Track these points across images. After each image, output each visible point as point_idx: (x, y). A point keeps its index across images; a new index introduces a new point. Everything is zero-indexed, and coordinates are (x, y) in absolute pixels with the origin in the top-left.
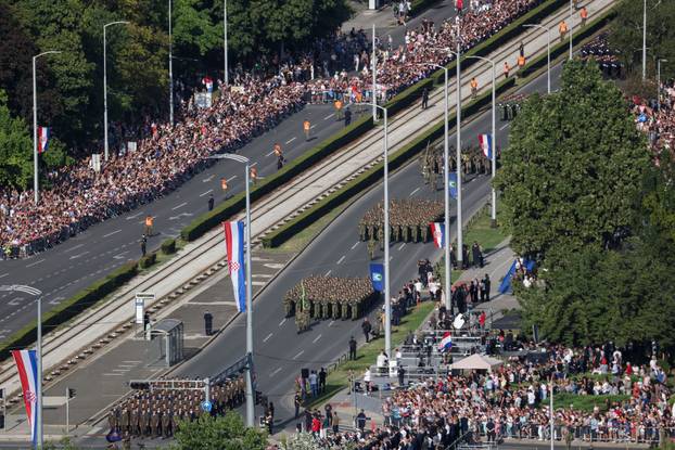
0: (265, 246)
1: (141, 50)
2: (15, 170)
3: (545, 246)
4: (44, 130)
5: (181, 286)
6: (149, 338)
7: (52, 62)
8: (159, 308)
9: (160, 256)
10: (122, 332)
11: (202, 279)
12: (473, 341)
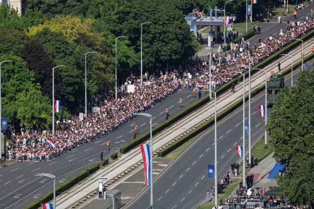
0: (159, 156)
1: (102, 66)
2: (44, 120)
3: (290, 157)
4: (58, 102)
5: (120, 174)
7: (61, 71)
8: (110, 184)
9: (110, 160)
10: (92, 196)
11: (130, 171)
12: (256, 201)
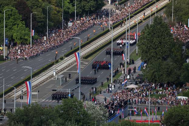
0: (84, 58)
1: (56, 12)
2: (26, 40)
3: (149, 60)
4: (33, 31)
5: (64, 67)
6: (56, 79)
7: (35, 15)
8: (59, 72)
9: (59, 60)
10: (50, 78)
11: (69, 66)
12: (131, 81)
